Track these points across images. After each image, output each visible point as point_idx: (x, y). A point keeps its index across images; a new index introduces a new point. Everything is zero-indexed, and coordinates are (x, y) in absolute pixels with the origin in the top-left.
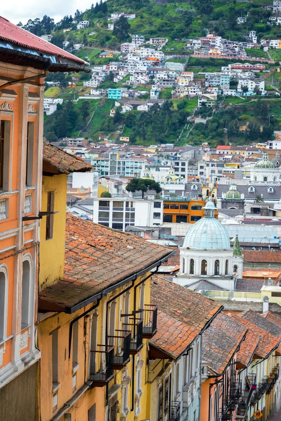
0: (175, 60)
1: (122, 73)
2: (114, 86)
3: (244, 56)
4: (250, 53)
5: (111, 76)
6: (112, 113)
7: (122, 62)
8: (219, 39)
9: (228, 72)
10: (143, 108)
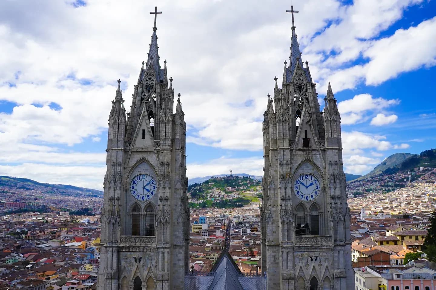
0: (223, 192)
1: (213, 195)
2: (212, 197)
3: (235, 190)
4: (236, 190)
5: (212, 195)
6: (213, 203)
7: (213, 193)
8: (230, 188)
9: (233, 194)
10: (218, 201)
